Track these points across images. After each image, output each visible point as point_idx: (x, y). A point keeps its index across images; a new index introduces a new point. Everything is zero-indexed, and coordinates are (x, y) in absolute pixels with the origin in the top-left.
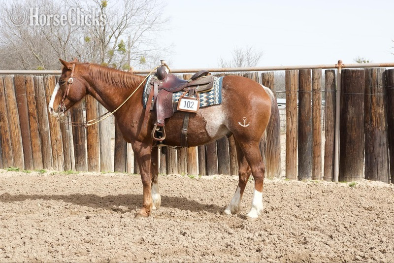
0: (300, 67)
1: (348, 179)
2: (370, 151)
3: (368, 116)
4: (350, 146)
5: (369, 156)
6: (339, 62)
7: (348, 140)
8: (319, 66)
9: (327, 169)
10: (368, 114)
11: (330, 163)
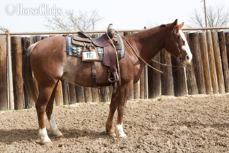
0: (124, 31)
1: (154, 96)
2: (165, 79)
3: (163, 59)
4: (155, 77)
5: (164, 82)
6: (145, 28)
7: (154, 74)
8: (135, 30)
9: (142, 92)
10: (163, 58)
11: (143, 88)
